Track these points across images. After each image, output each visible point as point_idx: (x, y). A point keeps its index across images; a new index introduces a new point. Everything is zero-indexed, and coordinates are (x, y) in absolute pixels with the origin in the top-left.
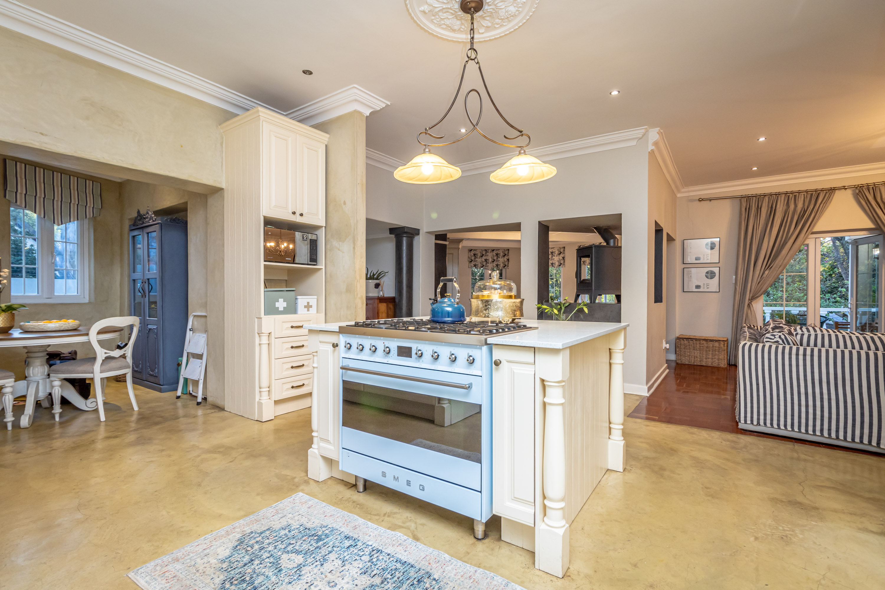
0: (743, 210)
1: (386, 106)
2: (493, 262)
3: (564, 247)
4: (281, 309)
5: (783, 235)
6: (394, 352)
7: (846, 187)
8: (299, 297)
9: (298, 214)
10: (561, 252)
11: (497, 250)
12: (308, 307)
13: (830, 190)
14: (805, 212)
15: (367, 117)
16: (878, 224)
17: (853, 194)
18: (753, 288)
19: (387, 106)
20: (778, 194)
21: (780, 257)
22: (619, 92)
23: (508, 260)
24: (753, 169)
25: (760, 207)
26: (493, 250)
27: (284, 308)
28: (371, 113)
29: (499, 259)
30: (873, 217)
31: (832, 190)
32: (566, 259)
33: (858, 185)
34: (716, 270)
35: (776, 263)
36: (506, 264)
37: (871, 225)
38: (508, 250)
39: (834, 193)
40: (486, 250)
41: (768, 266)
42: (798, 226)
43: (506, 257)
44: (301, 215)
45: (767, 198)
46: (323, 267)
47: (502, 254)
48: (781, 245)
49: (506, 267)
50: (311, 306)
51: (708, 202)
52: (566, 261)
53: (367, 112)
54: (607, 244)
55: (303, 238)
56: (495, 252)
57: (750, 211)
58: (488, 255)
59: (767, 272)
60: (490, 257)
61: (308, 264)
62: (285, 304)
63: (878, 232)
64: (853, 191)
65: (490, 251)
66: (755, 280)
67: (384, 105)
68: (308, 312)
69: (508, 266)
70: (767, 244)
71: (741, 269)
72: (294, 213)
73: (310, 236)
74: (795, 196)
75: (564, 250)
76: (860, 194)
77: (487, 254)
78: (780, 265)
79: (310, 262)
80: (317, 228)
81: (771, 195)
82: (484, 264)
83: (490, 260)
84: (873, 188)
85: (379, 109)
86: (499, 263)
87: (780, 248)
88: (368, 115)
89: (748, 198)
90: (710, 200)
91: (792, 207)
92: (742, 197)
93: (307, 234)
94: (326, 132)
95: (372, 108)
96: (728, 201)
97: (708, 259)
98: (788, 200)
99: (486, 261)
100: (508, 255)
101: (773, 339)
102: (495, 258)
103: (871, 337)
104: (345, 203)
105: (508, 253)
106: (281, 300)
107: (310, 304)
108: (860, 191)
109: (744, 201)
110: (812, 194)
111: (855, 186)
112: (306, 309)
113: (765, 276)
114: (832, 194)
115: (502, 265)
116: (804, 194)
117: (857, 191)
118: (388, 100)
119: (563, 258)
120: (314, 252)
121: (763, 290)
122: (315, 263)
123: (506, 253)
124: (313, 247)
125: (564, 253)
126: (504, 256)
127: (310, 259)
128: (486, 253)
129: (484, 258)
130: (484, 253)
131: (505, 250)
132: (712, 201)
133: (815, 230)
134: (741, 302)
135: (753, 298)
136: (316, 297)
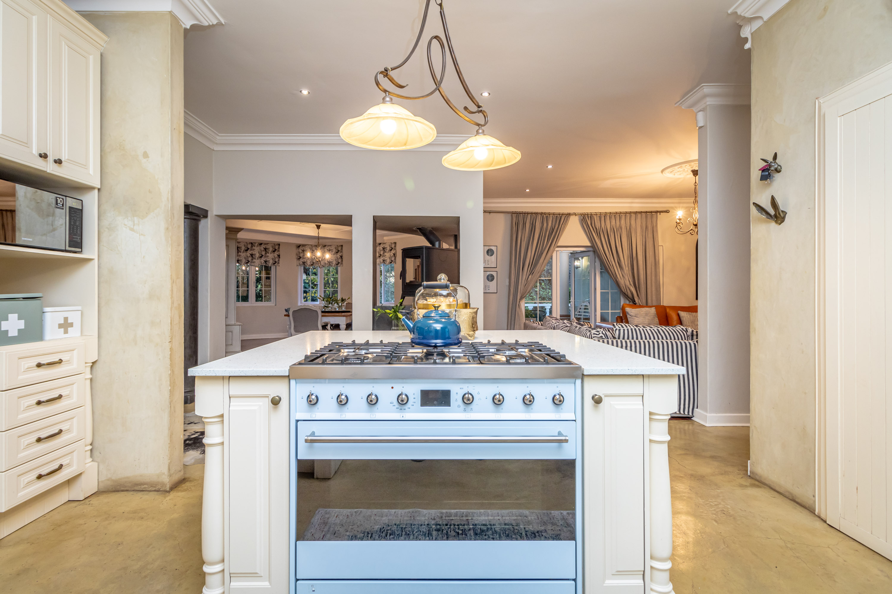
0: (514, 224)
1: (217, 24)
2: (261, 257)
3: (342, 246)
4: (13, 333)
5: (539, 247)
6: (414, 400)
7: (576, 214)
8: (46, 309)
9: (51, 159)
10: (339, 251)
11: (265, 244)
12: (66, 325)
13: (568, 215)
14: (553, 230)
15: (186, 30)
16: (593, 243)
17: (579, 220)
18: (521, 289)
19: (220, 24)
20: (536, 214)
21: (539, 265)
22: (489, 94)
23: (279, 256)
24: (527, 191)
25: (525, 223)
26: (261, 244)
27: (19, 331)
28: (192, 26)
29: (268, 254)
30: (591, 239)
31: (569, 215)
32: (344, 257)
33: (583, 213)
34: (494, 274)
35: (536, 269)
36: (277, 260)
37: (589, 244)
38: (279, 245)
39: (569, 217)
40: (252, 243)
41: (532, 273)
42: (549, 241)
43: (276, 253)
44: (58, 162)
45: (529, 216)
46: (95, 257)
47: (271, 249)
48: (538, 256)
49: (276, 264)
50: (71, 325)
51: (488, 214)
52: (343, 260)
53: (188, 23)
54: (432, 246)
55: (57, 204)
56: (263, 246)
57: (519, 225)
58: (254, 250)
59: (530, 277)
60: (256, 251)
61: (66, 251)
62: (21, 324)
63: (591, 249)
64: (579, 217)
65: (256, 244)
66: (523, 283)
67: (215, 22)
68: (66, 335)
69: (279, 263)
70: (530, 253)
71: (514, 273)
72: (44, 156)
73: (70, 203)
74: (547, 216)
75: (342, 249)
76: (584, 220)
77: (254, 248)
78: (539, 271)
79: (69, 246)
80: (86, 188)
81: (532, 213)
82: (250, 259)
83: (257, 255)
84: (590, 216)
85: (206, 24)
86: (267, 260)
87: (537, 258)
88: (188, 27)
89: (517, 214)
90: (490, 213)
91: (545, 225)
92: (513, 213)
93: (64, 198)
94: (103, 31)
95: (197, 19)
96: (502, 215)
97: (488, 264)
98: (543, 219)
99: (252, 257)
100: (279, 251)
101: (599, 335)
102: (263, 253)
103: (657, 329)
104: (146, 155)
105: (279, 248)
106: (13, 317)
107: (70, 321)
108: (583, 218)
109: (514, 215)
110: (557, 216)
111: (581, 213)
112: (63, 329)
113: (529, 279)
114: (569, 218)
115: (271, 262)
116: (552, 216)
117: (582, 218)
118: (224, 17)
119: (341, 257)
120: (77, 229)
121: (528, 291)
122: (80, 250)
123: (277, 247)
124: (75, 223)
125: (342, 252)
126: (274, 251)
127: (70, 241)
128: (252, 247)
129: (249, 252)
130: (249, 246)
131: (275, 244)
132: (491, 214)
133: (558, 245)
134: (513, 302)
135: (521, 298)
136: (79, 308)
